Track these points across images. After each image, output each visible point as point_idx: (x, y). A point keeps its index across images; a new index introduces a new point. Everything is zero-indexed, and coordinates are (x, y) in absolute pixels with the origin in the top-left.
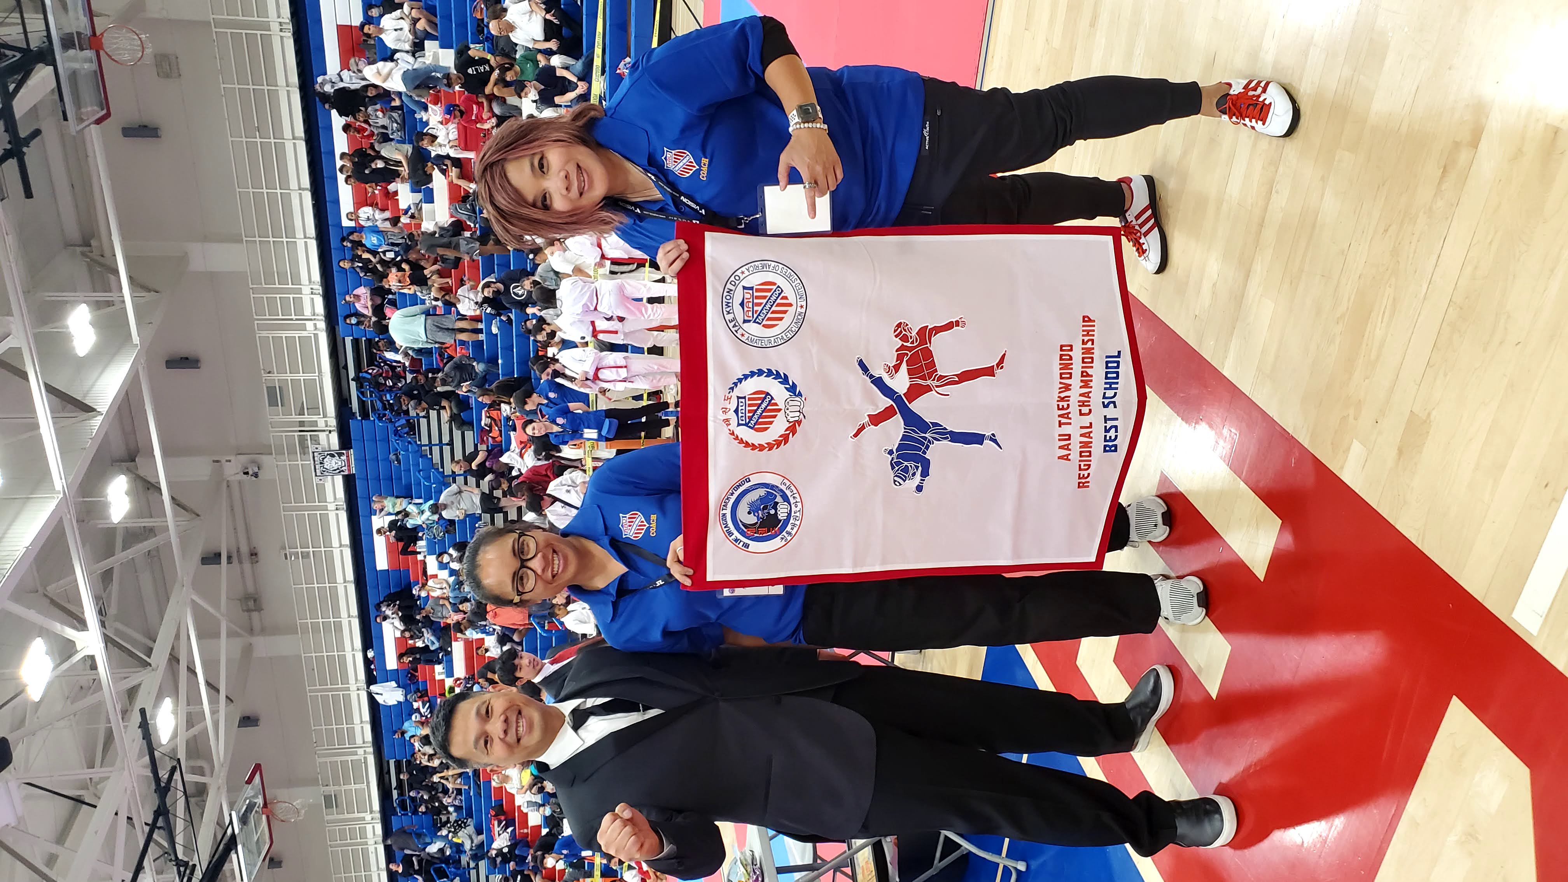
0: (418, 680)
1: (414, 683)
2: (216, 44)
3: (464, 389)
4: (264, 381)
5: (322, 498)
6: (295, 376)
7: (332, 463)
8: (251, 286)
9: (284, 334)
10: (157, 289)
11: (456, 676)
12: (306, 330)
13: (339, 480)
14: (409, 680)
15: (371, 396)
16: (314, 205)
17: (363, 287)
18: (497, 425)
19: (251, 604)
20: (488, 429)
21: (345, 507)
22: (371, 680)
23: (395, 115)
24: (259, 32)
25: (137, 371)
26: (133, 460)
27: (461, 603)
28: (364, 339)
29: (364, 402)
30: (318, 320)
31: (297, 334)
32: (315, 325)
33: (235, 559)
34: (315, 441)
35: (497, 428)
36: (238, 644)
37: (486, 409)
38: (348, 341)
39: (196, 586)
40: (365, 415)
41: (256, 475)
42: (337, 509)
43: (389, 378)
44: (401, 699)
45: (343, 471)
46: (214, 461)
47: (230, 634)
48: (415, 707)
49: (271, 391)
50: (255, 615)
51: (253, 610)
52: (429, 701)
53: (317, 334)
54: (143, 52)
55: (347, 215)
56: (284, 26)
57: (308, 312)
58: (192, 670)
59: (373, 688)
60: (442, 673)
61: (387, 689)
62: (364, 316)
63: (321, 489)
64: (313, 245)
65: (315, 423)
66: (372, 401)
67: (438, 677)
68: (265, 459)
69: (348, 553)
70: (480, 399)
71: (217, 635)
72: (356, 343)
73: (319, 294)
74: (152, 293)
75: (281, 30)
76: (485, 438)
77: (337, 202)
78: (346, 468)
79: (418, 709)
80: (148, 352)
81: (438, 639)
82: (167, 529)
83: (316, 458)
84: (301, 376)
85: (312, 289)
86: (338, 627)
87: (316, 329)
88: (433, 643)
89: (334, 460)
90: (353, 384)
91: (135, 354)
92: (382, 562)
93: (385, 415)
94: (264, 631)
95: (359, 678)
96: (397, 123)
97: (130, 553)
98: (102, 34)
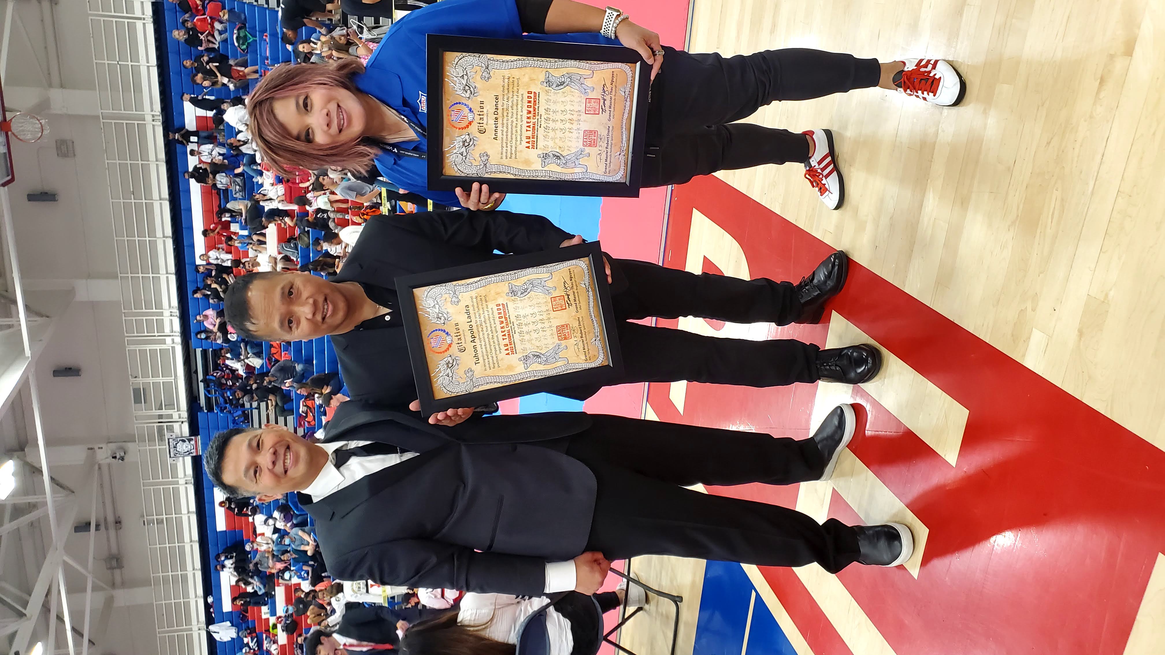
0: (248, 619)
1: (244, 623)
2: (103, 131)
3: (287, 385)
4: (131, 383)
5: (175, 475)
6: (156, 380)
7: (183, 447)
8: (123, 311)
9: (148, 347)
10: (48, 314)
11: (278, 615)
12: (165, 344)
13: (188, 460)
14: (241, 620)
15: (215, 393)
16: (175, 249)
17: (211, 309)
18: (311, 412)
19: (114, 563)
20: (305, 415)
21: (193, 481)
22: (210, 621)
23: (238, 180)
24: (136, 122)
25: (28, 378)
26: (22, 450)
27: (283, 554)
28: (211, 350)
29: (209, 398)
30: (175, 336)
31: (158, 347)
32: (173, 340)
33: (102, 527)
34: (171, 430)
35: (311, 414)
36: (101, 597)
37: (303, 400)
38: (199, 351)
39: (68, 549)
40: (210, 409)
41: (122, 459)
42: (186, 483)
43: (229, 379)
44: (234, 636)
45: (192, 453)
46: (89, 449)
47: (95, 589)
48: (245, 642)
49: (137, 392)
50: (117, 572)
51: (115, 568)
52: (257, 637)
53: (174, 347)
54: (42, 133)
55: (200, 257)
56: (156, 118)
57: (167, 331)
58: (60, 618)
59: (212, 628)
60: (267, 613)
61: (224, 628)
62: (211, 332)
63: (174, 468)
64: (173, 279)
65: (171, 416)
66: (216, 398)
67: (264, 617)
68: (130, 446)
69: (194, 518)
70: (298, 392)
71: (84, 590)
72: (204, 353)
73: (177, 316)
74: (44, 318)
75: (153, 120)
76: (302, 423)
77: (192, 246)
78: (194, 450)
79: (248, 644)
80: (38, 363)
81: (265, 587)
82: (45, 504)
83: (170, 444)
84: (161, 380)
85: (171, 312)
86: (185, 578)
87: (173, 343)
88: (260, 589)
89: (185, 444)
90: (201, 385)
91: (26, 364)
92: (221, 525)
93: (226, 408)
94: (124, 585)
95: (200, 620)
96: (239, 186)
97: (15, 524)
98: (11, 120)
